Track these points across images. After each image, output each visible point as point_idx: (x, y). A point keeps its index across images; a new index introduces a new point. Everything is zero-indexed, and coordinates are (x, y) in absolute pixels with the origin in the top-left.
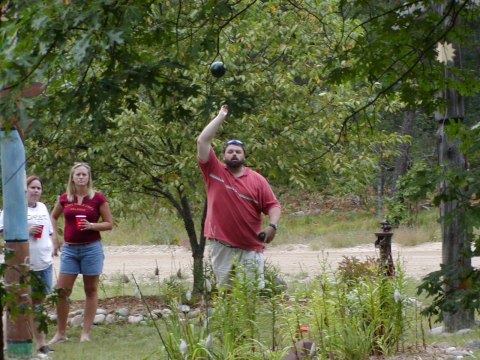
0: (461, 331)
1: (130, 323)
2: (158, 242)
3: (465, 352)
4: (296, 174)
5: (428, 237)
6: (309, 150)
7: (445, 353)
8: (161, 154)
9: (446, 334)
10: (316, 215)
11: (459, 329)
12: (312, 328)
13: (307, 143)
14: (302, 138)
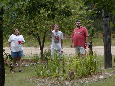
0: (109, 69)
1: (26, 66)
2: (29, 46)
3: (111, 74)
4: (67, 30)
5: (95, 45)
6: (69, 24)
7: (106, 74)
8: (33, 25)
9: (105, 69)
10: (67, 40)
11: (108, 68)
12: (73, 68)
13: (69, 22)
14: (68, 21)
